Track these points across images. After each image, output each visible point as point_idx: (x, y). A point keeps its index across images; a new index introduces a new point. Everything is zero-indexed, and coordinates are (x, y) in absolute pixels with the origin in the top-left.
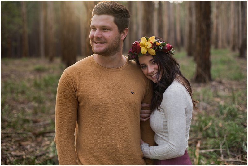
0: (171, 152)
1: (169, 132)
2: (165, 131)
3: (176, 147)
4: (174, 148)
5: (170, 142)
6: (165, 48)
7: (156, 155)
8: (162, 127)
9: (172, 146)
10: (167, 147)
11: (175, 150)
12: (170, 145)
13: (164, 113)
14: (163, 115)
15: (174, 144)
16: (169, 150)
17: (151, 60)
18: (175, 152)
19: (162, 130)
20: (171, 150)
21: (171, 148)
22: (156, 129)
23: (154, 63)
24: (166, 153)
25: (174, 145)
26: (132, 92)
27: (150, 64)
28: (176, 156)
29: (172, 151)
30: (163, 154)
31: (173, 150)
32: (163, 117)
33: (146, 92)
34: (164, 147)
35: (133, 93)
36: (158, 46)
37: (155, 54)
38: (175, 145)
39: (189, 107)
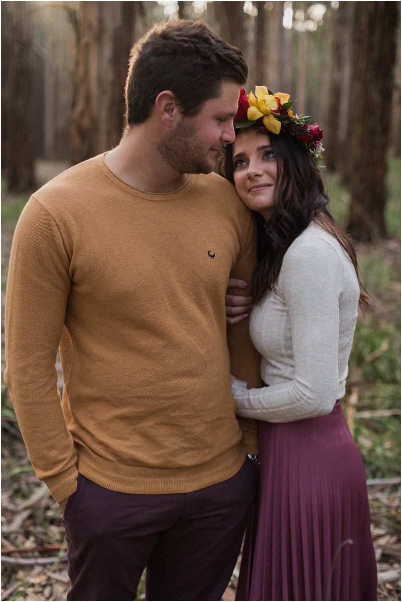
0: (299, 404)
1: (296, 354)
2: (289, 352)
3: (311, 391)
4: (308, 393)
5: (297, 379)
7: (264, 408)
8: (283, 343)
9: (302, 388)
10: (290, 389)
11: (309, 398)
12: (297, 384)
13: (286, 308)
14: (285, 313)
15: (308, 384)
16: (296, 397)
18: (310, 404)
19: (284, 352)
20: (298, 397)
21: (300, 393)
22: (266, 349)
24: (288, 405)
25: (307, 387)
26: (212, 254)
28: (312, 412)
29: (303, 402)
30: (279, 407)
31: (304, 397)
32: (284, 318)
34: (283, 390)
35: (214, 256)
37: (277, 131)
38: (311, 387)
39: (350, 290)
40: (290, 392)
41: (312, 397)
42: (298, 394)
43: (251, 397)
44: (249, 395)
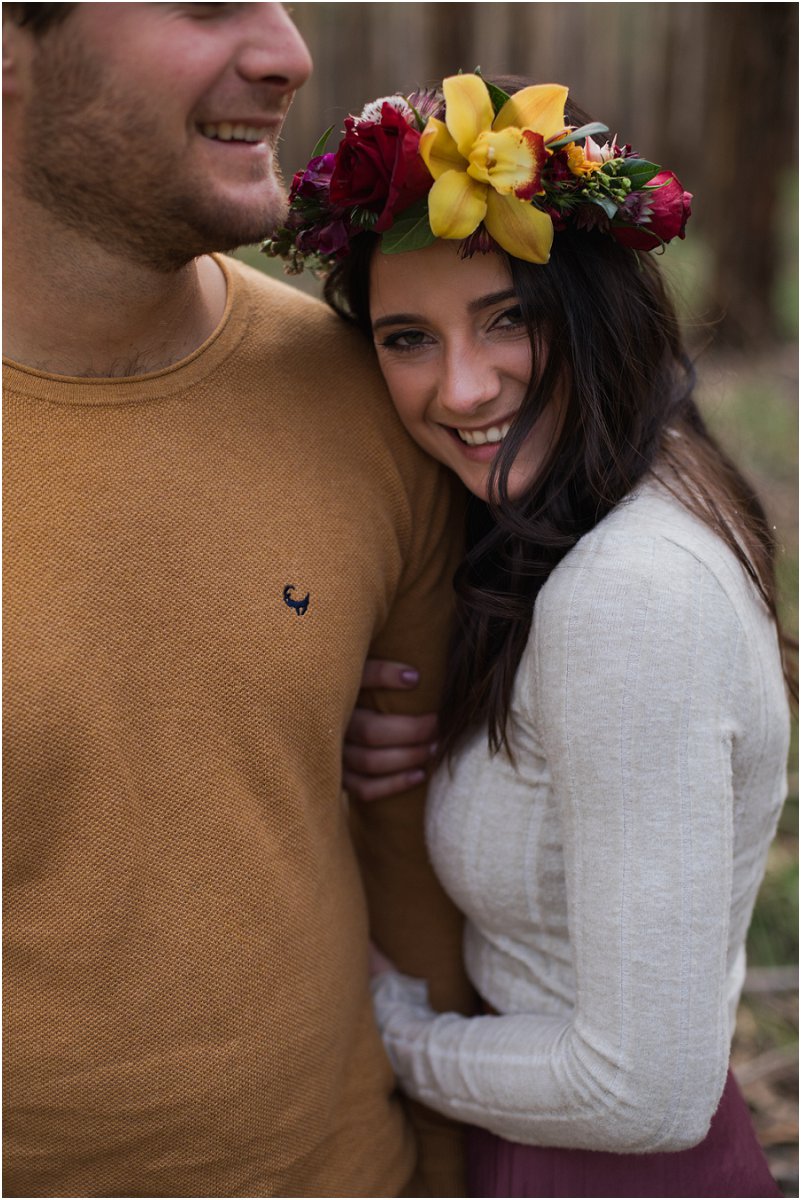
0: (589, 1115)
2: (555, 920)
3: (632, 1080)
4: (618, 1087)
5: (585, 1033)
6: (637, 208)
7: (471, 1099)
8: (532, 890)
9: (597, 1070)
10: (556, 1063)
11: (623, 1104)
12: (582, 1053)
13: (545, 777)
14: (542, 793)
15: (621, 1058)
16: (576, 1093)
17: (490, 301)
18: (627, 1120)
19: (535, 917)
20: (586, 1097)
21: (592, 1086)
22: (478, 904)
23: (506, 322)
24: (551, 1111)
25: (614, 1066)
26: (297, 596)
27: (472, 331)
28: (634, 1145)
29: (602, 1112)
30: (523, 1111)
31: (606, 1100)
32: (539, 811)
33: (406, 567)
34: (537, 1060)
35: (305, 604)
36: (580, 183)
37: (542, 254)
38: (629, 1068)
39: (764, 723)
40: (558, 1072)
41: (635, 1103)
42: (585, 1086)
43: (435, 1052)
44: (426, 1041)
